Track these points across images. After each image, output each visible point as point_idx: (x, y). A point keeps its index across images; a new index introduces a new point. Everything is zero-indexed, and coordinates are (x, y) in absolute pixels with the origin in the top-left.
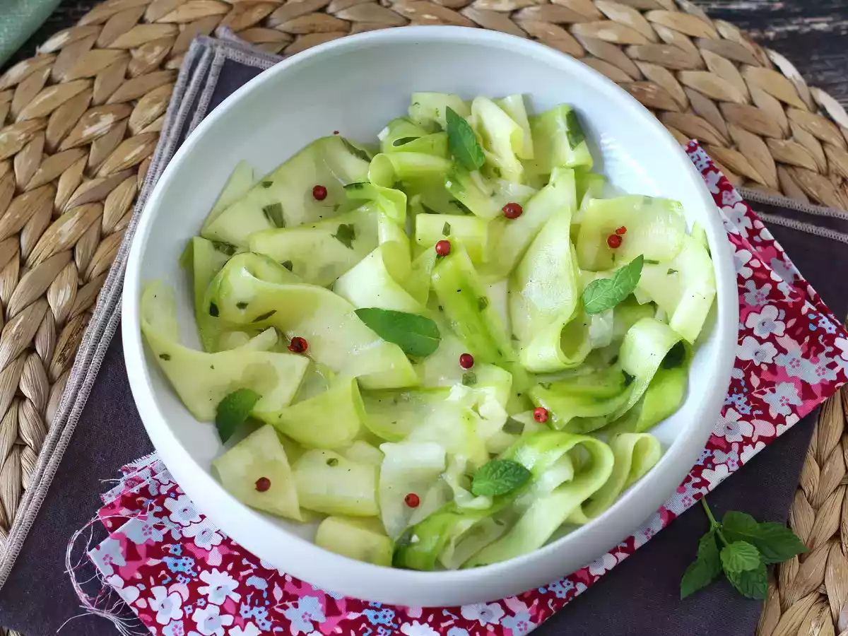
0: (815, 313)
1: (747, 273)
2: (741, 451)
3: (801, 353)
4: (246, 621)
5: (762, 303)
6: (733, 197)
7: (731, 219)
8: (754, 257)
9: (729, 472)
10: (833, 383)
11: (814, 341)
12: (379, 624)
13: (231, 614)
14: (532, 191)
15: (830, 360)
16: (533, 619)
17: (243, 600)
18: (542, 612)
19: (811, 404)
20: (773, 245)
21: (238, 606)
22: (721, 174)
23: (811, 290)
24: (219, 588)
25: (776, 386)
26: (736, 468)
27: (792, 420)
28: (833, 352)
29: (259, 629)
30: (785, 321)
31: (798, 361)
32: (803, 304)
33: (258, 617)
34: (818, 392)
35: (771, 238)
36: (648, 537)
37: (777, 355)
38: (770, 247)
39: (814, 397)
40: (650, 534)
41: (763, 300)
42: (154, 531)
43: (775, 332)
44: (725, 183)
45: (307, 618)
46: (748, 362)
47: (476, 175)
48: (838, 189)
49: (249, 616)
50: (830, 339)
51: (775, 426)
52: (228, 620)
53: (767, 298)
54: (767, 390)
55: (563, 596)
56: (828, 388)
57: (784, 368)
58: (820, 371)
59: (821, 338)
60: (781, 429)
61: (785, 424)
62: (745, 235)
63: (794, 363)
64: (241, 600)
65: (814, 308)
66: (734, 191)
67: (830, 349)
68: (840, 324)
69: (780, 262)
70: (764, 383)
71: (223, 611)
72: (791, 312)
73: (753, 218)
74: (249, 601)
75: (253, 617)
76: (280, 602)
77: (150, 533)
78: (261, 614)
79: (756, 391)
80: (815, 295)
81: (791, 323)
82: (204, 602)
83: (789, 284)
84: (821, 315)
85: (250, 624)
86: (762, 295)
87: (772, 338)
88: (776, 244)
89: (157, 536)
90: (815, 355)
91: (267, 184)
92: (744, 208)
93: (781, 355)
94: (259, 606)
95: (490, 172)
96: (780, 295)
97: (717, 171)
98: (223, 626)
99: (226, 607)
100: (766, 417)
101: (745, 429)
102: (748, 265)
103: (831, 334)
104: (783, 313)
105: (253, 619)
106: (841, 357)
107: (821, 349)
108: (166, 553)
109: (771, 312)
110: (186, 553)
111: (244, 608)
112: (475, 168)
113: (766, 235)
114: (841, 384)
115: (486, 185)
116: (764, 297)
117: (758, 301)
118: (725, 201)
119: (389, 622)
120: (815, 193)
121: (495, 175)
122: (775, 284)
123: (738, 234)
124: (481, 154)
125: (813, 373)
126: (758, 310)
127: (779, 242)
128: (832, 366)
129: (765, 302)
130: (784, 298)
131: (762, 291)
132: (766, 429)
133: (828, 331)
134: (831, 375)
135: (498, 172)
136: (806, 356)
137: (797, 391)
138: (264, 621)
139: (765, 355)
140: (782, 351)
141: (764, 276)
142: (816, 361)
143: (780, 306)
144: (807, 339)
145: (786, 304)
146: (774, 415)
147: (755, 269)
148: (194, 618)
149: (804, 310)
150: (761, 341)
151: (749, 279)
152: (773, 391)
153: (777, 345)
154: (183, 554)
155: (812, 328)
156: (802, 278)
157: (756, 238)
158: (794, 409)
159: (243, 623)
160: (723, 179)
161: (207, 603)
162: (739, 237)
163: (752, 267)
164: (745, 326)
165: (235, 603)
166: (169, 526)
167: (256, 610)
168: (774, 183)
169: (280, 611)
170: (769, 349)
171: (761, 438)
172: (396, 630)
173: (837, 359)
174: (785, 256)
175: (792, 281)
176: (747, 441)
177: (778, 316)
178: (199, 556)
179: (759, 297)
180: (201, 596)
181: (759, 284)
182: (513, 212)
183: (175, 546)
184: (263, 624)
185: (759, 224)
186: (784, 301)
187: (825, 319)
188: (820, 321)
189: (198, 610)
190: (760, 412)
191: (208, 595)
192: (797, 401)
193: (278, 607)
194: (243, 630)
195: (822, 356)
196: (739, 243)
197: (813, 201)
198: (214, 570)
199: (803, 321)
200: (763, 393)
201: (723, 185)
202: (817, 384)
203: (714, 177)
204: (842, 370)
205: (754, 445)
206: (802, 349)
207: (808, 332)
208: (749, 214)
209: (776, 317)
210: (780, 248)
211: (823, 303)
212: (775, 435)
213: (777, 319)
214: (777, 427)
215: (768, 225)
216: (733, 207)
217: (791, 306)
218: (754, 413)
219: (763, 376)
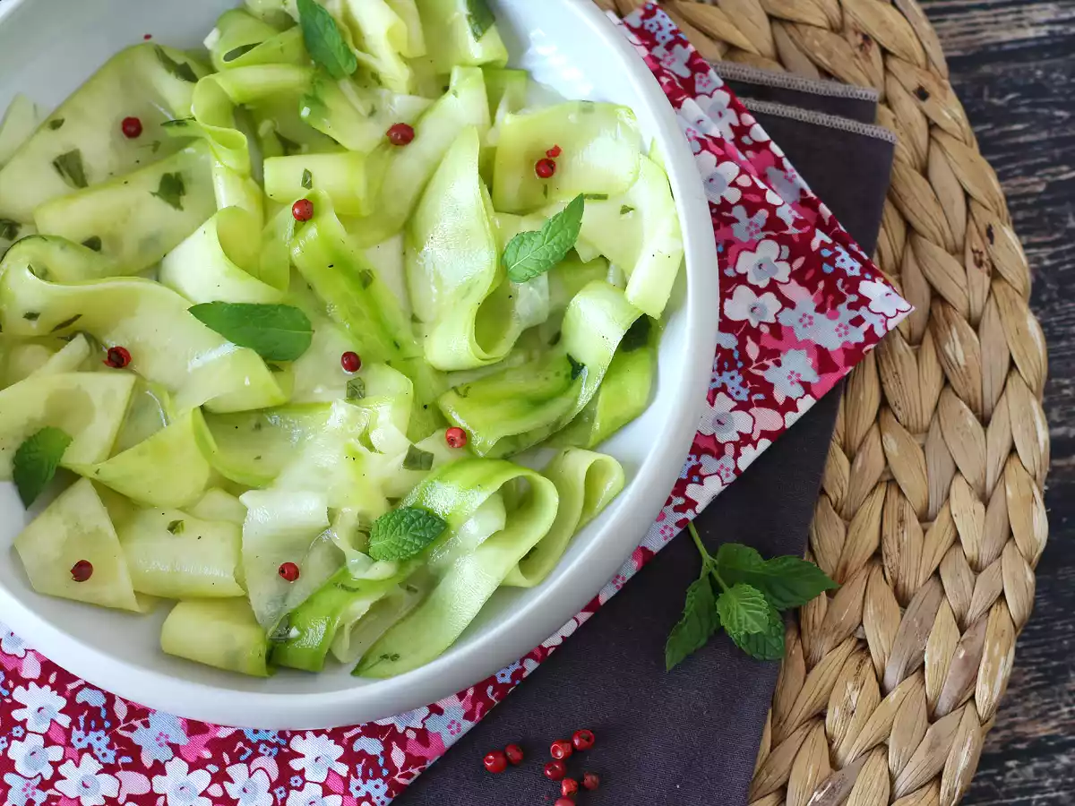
0: (830, 247)
1: (733, 196)
2: (737, 454)
3: (814, 306)
4: (82, 752)
5: (757, 237)
6: (709, 81)
7: (709, 115)
8: (743, 171)
9: (723, 485)
10: (859, 346)
11: (830, 288)
12: (260, 742)
13: (60, 745)
14: (427, 102)
15: (854, 314)
16: (469, 716)
17: (75, 723)
18: (480, 705)
19: (831, 379)
20: (769, 149)
21: (68, 733)
22: (691, 48)
23: (825, 210)
24: (40, 710)
25: (782, 355)
26: (732, 477)
27: (805, 404)
28: (858, 301)
29: (100, 762)
30: (790, 260)
31: (811, 318)
32: (814, 235)
33: (96, 745)
34: (839, 360)
35: (765, 137)
36: (617, 587)
37: (782, 310)
38: (764, 152)
39: (835, 368)
40: (620, 583)
41: (757, 232)
43: (776, 277)
44: (698, 61)
45: (163, 740)
46: (742, 323)
47: (347, 86)
48: (857, 51)
49: (84, 745)
50: (853, 284)
51: (783, 415)
52: (56, 753)
53: (764, 229)
54: (770, 363)
55: (507, 680)
56: (854, 354)
57: (791, 329)
58: (842, 330)
59: (840, 282)
60: (791, 418)
61: (796, 411)
62: (729, 136)
63: (806, 320)
64: (71, 724)
65: (829, 241)
66: (712, 72)
67: (853, 298)
68: (866, 257)
69: (781, 173)
70: (765, 353)
71: (49, 742)
72: (797, 248)
73: (739, 110)
74: (82, 724)
75: (90, 746)
76: (125, 721)
78: (99, 740)
79: (754, 365)
80: (831, 218)
81: (799, 263)
82: (22, 731)
83: (793, 205)
84: (839, 249)
85: (86, 757)
86: (756, 225)
88: (775, 148)
90: (834, 306)
91: (56, 124)
92: (724, 97)
93: (787, 309)
94: (96, 730)
95: (365, 78)
96: (781, 224)
97: (685, 44)
98: (50, 762)
99: (53, 736)
100: (769, 403)
101: (742, 422)
102: (734, 184)
103: (854, 277)
104: (786, 251)
105: (90, 749)
106: (869, 309)
107: (842, 299)
109: (769, 249)
111: (76, 734)
112: (343, 75)
113: (760, 133)
114: (872, 346)
115: (361, 98)
116: (759, 228)
117: (751, 234)
118: (698, 88)
119: (274, 737)
120: (826, 62)
121: (374, 82)
122: (772, 209)
123: (718, 136)
124: (350, 55)
125: (831, 333)
126: (752, 247)
127: (777, 143)
128: (858, 321)
129: (763, 235)
130: (787, 228)
131: (755, 219)
132: (770, 420)
133: (850, 273)
134: (857, 336)
135: (376, 79)
136: (820, 309)
137: (810, 361)
138: (105, 750)
139: (765, 312)
140: (788, 303)
141: (756, 199)
142: (834, 316)
143: (782, 240)
144: (821, 285)
145: (790, 236)
146: (780, 398)
147: (744, 190)
148: (11, 755)
149: (815, 244)
150: (758, 291)
151: (738, 203)
152: (778, 364)
153: (780, 297)
155: (828, 269)
156: (811, 194)
157: (746, 140)
158: (807, 387)
159: (76, 757)
160: (695, 55)
161: (27, 732)
162: (719, 142)
163: (740, 188)
164: (735, 271)
165: (64, 729)
167: (93, 736)
169: (125, 734)
170: (770, 302)
171: (764, 434)
172: (285, 747)
173: (863, 311)
174: (787, 164)
175: (798, 198)
176: (746, 439)
177: (780, 255)
178: (10, 667)
179: (753, 229)
180: (16, 723)
181: (751, 210)
182: (403, 135)
184: (104, 755)
185: (748, 119)
186: (786, 232)
187: (845, 255)
188: (838, 259)
189: (14, 743)
190: (761, 396)
191: (26, 720)
192: (811, 376)
193: (123, 729)
194: (77, 765)
195: (842, 308)
196: (721, 152)
197: (825, 74)
198: (32, 685)
199: (814, 260)
200: (765, 368)
201: (696, 64)
202: (839, 350)
203: (682, 54)
204: (872, 327)
205: (755, 444)
206: (815, 300)
207: (821, 275)
208: (733, 105)
209: (776, 257)
210: (779, 152)
211: (842, 228)
212: (784, 426)
213: (777, 260)
214: (786, 416)
215: (761, 118)
216: (710, 96)
217: (797, 239)
218: (753, 399)
219: (762, 344)
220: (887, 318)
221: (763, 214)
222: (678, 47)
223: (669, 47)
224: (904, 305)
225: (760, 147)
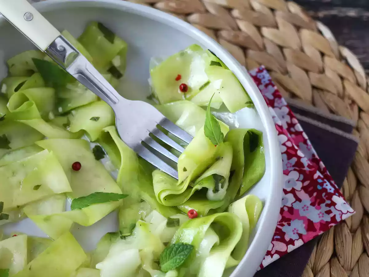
0: (322, 179)
1: (283, 149)
3: (310, 202)
5: (290, 169)
6: (281, 102)
7: (278, 116)
8: (289, 140)
10: (328, 223)
11: (319, 196)
15: (328, 209)
19: (312, 234)
20: (302, 134)
22: (276, 88)
23: (322, 164)
25: (292, 221)
27: (299, 243)
28: (331, 204)
30: (303, 181)
31: (308, 207)
32: (316, 173)
34: (317, 227)
35: (301, 130)
37: (295, 202)
38: (300, 136)
39: (315, 230)
41: (290, 167)
43: (295, 188)
44: (277, 93)
50: (330, 196)
51: (287, 246)
53: (293, 166)
54: (285, 223)
56: (324, 226)
57: (298, 211)
58: (321, 215)
59: (324, 194)
60: (291, 248)
61: (294, 245)
62: (285, 127)
63: (305, 208)
65: (322, 176)
66: (283, 99)
67: (328, 202)
68: (337, 187)
69: (305, 146)
70: (284, 219)
72: (307, 176)
73: (292, 117)
80: (324, 169)
81: (307, 183)
83: (309, 160)
84: (325, 180)
86: (291, 164)
90: (319, 204)
92: (287, 110)
93: (297, 202)
96: (302, 165)
97: (273, 86)
100: (282, 240)
102: (284, 144)
103: (330, 193)
104: (302, 177)
106: (335, 208)
107: (323, 201)
109: (294, 175)
113: (299, 128)
114: (333, 225)
116: (292, 165)
117: (288, 168)
118: (276, 104)
120: (334, 108)
122: (299, 158)
123: (281, 125)
125: (316, 215)
126: (287, 173)
128: (329, 212)
129: (292, 168)
130: (304, 167)
131: (290, 161)
133: (329, 191)
134: (328, 218)
136: (313, 204)
137: (304, 225)
139: (287, 202)
140: (298, 199)
141: (293, 153)
142: (318, 208)
143: (301, 172)
144: (315, 194)
145: (305, 171)
146: (287, 238)
147: (288, 148)
149: (316, 176)
150: (286, 192)
151: (284, 153)
152: (289, 225)
153: (295, 196)
155: (319, 187)
156: (317, 157)
157: (292, 129)
158: (301, 236)
160: (277, 91)
162: (281, 127)
163: (287, 146)
168: (309, 98)
170: (290, 198)
171: (277, 252)
173: (332, 208)
174: (309, 142)
175: (311, 157)
176: (268, 253)
177: (299, 178)
179: (289, 165)
181: (290, 157)
185: (295, 121)
186: (304, 169)
187: (328, 183)
188: (325, 184)
190: (279, 237)
192: (303, 232)
195: (323, 205)
196: (281, 130)
197: (332, 112)
199: (314, 183)
200: (283, 225)
201: (276, 95)
202: (318, 223)
203: (271, 89)
204: (335, 216)
205: (272, 256)
206: (311, 200)
207: (315, 190)
208: (289, 114)
209: (297, 179)
210: (306, 137)
211: (328, 173)
212: (287, 250)
213: (298, 180)
214: (288, 246)
215: (301, 122)
216: (280, 108)
217: (308, 173)
218: (275, 237)
219: (284, 215)
220: (343, 213)
221: (294, 160)
222: (270, 87)
223: (266, 86)
224: (351, 210)
225: (298, 133)
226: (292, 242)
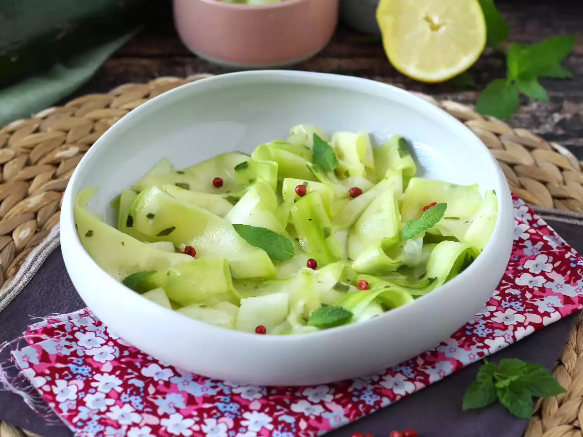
0: (575, 258)
2: (515, 329)
3: (564, 281)
4: (125, 403)
5: (536, 254)
6: (518, 202)
8: (531, 228)
9: (505, 342)
11: (574, 273)
13: (114, 398)
16: (347, 416)
17: (125, 391)
18: (354, 412)
19: (571, 307)
20: (547, 228)
21: (120, 394)
23: (574, 251)
24: (107, 384)
25: (544, 297)
26: (511, 340)
27: (556, 316)
29: (134, 408)
30: (553, 263)
31: (562, 285)
32: (566, 253)
33: (134, 401)
34: (576, 301)
35: (545, 223)
37: (546, 282)
39: (573, 304)
41: (537, 251)
42: (65, 349)
43: (545, 270)
45: (172, 405)
46: (524, 286)
49: (127, 400)
51: (542, 318)
52: (111, 401)
53: (540, 250)
54: (537, 299)
55: (371, 404)
57: (551, 289)
58: (578, 290)
59: (579, 271)
60: (547, 321)
61: (550, 317)
63: (559, 286)
70: (535, 296)
71: (108, 397)
72: (556, 257)
73: (532, 213)
74: (128, 392)
75: (130, 401)
76: (153, 395)
77: (61, 349)
78: (136, 400)
79: (529, 300)
81: (557, 264)
82: (94, 391)
83: (557, 243)
84: (579, 259)
85: (127, 405)
86: (536, 248)
87: (543, 273)
88: (550, 228)
89: (66, 352)
90: (575, 281)
92: (526, 209)
93: (549, 282)
94: (136, 395)
96: (551, 248)
98: (106, 405)
99: (111, 395)
100: (535, 312)
101: (519, 318)
102: (527, 232)
104: (551, 259)
107: (580, 277)
108: (71, 362)
109: (542, 258)
110: (85, 363)
111: (124, 396)
112: (330, 170)
113: (542, 222)
117: (533, 252)
122: (546, 242)
125: (572, 291)
126: (534, 258)
129: (539, 252)
130: (553, 249)
131: (536, 246)
132: (535, 319)
136: (567, 282)
137: (560, 300)
138: (138, 404)
139: (537, 283)
140: (549, 280)
141: (538, 238)
142: (574, 285)
143: (549, 254)
144: (569, 272)
145: (554, 253)
146: (541, 310)
147: (531, 234)
148: (85, 400)
149: (567, 256)
150: (534, 275)
151: (528, 239)
152: (542, 300)
153: (546, 277)
154: (83, 364)
155: (573, 265)
156: (567, 245)
158: (557, 309)
159: (121, 404)
161: (97, 391)
163: (529, 233)
164: (523, 267)
165: (118, 393)
166: (75, 347)
167: (133, 397)
169: (152, 400)
170: (540, 281)
171: (531, 324)
172: (239, 415)
174: (555, 233)
176: (520, 324)
177: (548, 261)
178: (96, 366)
179: (534, 250)
180: (92, 388)
181: (535, 242)
183: (79, 359)
184: (137, 406)
185: (537, 217)
186: (553, 251)
188: (579, 262)
189: (89, 395)
190: (531, 310)
191: (98, 387)
192: (560, 305)
193: (151, 398)
194: (121, 408)
195: (579, 281)
198: (106, 374)
199: (566, 262)
200: (534, 301)
202: (576, 297)
205: (525, 327)
206: (565, 279)
207: (569, 268)
208: (530, 212)
209: (546, 261)
210: (552, 229)
212: (542, 323)
213: (546, 263)
214: (544, 318)
216: (518, 208)
217: (558, 254)
218: (527, 310)
219: (534, 293)
221: (541, 244)
225: (542, 227)
226: (547, 314)
